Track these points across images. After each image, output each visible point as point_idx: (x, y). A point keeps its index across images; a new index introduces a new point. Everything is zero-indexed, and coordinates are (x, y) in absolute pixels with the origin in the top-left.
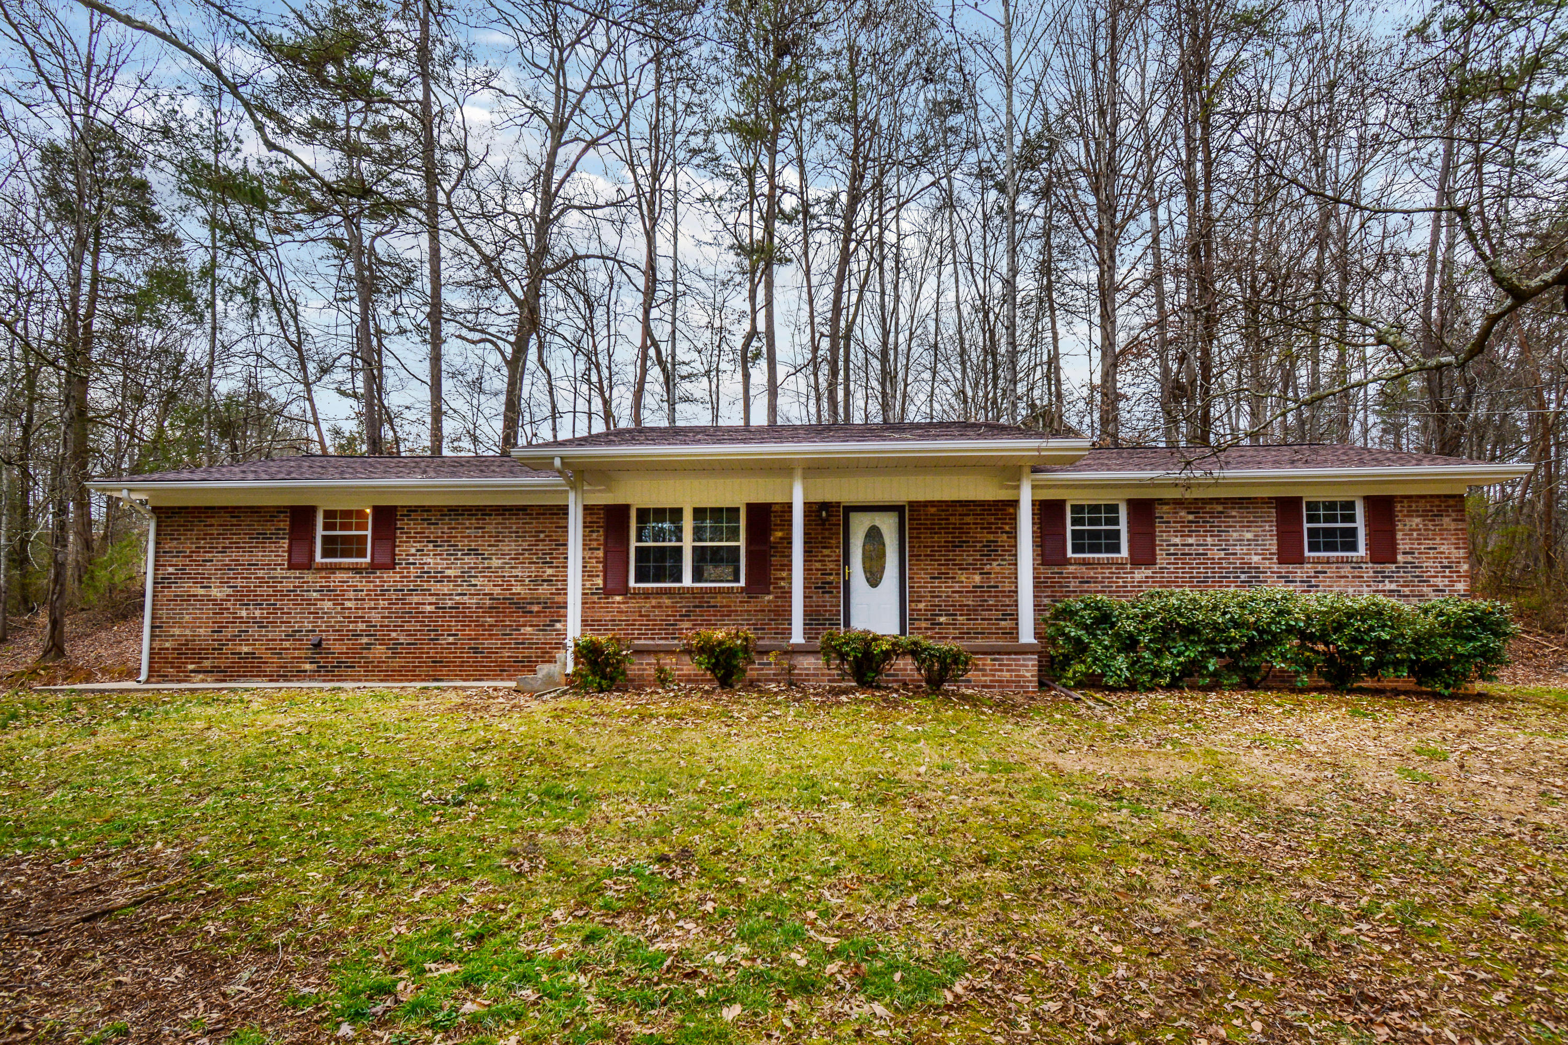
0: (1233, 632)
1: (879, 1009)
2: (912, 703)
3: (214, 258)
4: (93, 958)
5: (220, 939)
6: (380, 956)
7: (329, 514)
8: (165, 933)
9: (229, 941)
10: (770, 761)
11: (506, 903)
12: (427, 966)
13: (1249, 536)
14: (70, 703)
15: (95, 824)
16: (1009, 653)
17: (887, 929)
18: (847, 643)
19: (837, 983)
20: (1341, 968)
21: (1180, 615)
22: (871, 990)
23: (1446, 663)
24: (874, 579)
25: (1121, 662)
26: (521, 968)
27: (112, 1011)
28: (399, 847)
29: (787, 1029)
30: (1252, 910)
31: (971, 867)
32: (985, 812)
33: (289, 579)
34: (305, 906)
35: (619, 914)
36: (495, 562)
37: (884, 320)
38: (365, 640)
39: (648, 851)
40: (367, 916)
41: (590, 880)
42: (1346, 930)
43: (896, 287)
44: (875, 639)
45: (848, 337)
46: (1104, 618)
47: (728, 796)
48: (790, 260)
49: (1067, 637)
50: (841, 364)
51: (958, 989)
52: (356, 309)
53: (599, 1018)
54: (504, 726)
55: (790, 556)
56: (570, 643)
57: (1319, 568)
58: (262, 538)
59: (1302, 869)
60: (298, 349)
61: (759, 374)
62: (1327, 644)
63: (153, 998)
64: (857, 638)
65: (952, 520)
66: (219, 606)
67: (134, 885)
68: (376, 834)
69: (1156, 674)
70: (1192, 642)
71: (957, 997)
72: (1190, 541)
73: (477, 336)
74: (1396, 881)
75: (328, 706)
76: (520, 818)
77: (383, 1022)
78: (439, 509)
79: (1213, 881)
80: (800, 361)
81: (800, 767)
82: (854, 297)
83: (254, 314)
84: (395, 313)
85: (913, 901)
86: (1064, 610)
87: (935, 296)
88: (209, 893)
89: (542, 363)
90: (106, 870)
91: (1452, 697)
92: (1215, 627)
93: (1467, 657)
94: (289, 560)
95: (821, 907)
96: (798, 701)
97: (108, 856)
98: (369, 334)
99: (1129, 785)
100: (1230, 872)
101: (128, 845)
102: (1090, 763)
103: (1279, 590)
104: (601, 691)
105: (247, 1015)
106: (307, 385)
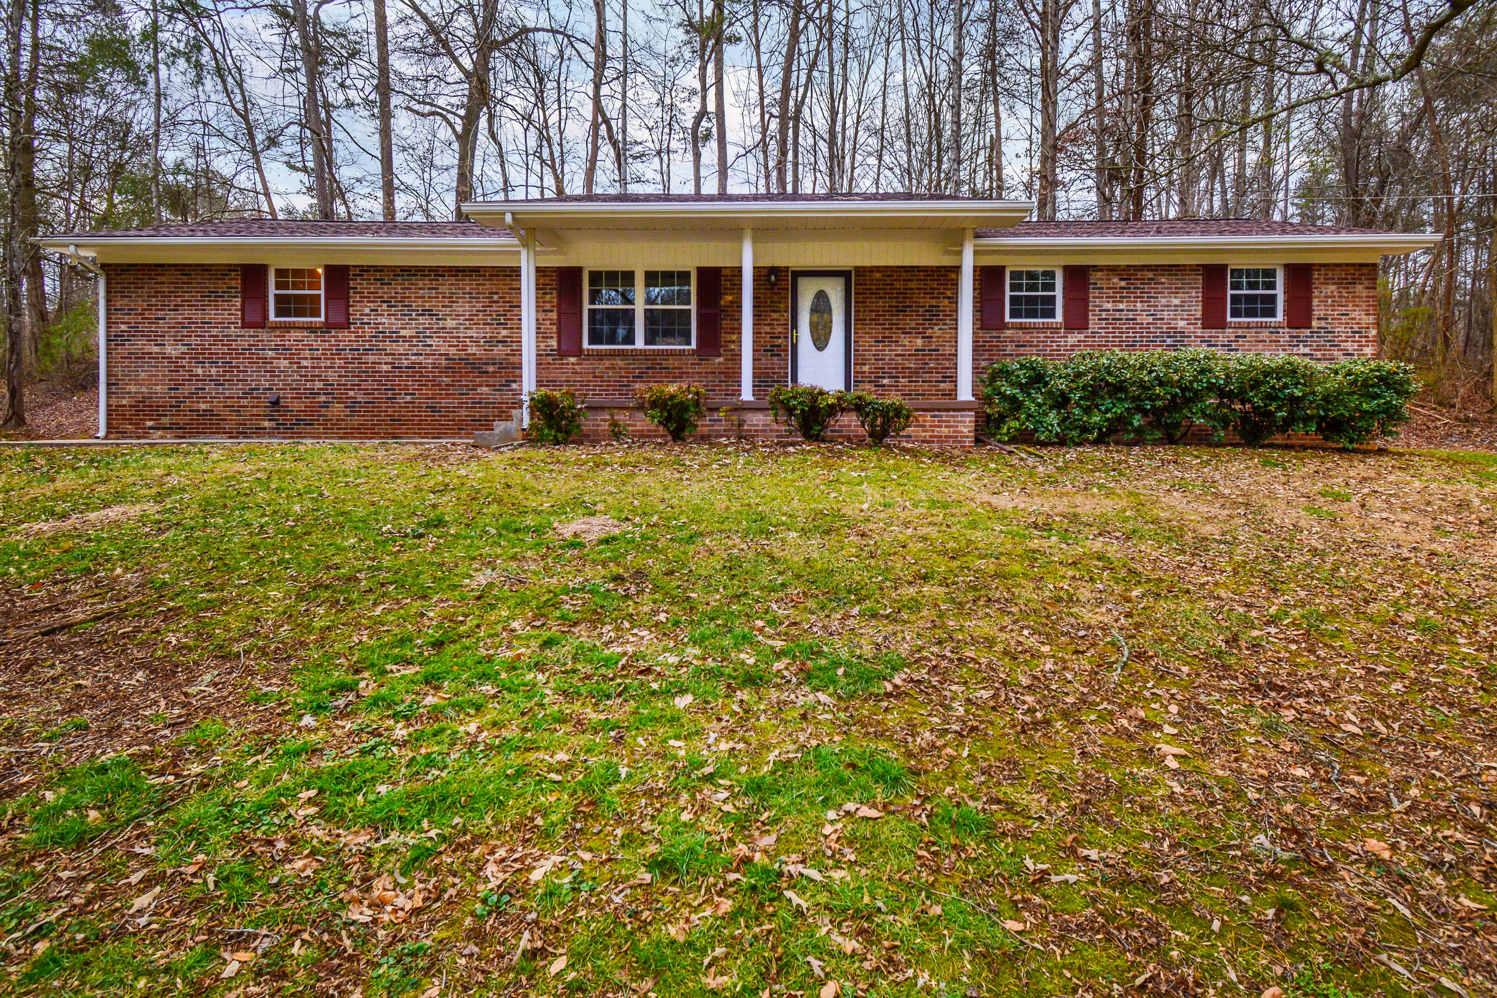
0: (1158, 390)
1: (823, 697)
2: (856, 453)
3: (155, 21)
4: (52, 666)
5: (180, 648)
6: (342, 660)
7: (280, 273)
8: (125, 644)
9: (190, 649)
10: (720, 502)
11: (464, 615)
12: (388, 667)
13: (1176, 302)
14: (28, 455)
15: (54, 553)
16: (948, 410)
17: (831, 634)
18: (794, 397)
19: (784, 677)
20: (1252, 663)
21: (1110, 374)
22: (815, 682)
23: (1352, 418)
24: (821, 343)
25: (1053, 418)
26: (480, 668)
27: (72, 710)
28: (359, 571)
29: (737, 713)
30: (1169, 617)
31: (910, 583)
32: (924, 539)
33: (245, 338)
34: (266, 620)
35: (575, 624)
36: (450, 323)
37: (833, 100)
38: (323, 398)
39: (603, 572)
40: (328, 628)
41: (547, 596)
42: (1255, 633)
43: (844, 66)
44: (821, 393)
45: (797, 118)
46: (1038, 378)
47: (681, 529)
48: (739, 39)
49: (1003, 396)
50: (790, 146)
51: (897, 681)
52: (303, 80)
53: (556, 708)
54: (463, 472)
55: (739, 319)
56: (525, 398)
57: (1240, 332)
58: (216, 296)
59: (1216, 584)
60: (245, 118)
61: (710, 153)
62: (1243, 402)
63: (113, 698)
64: (804, 392)
65: (897, 285)
66: (175, 363)
67: (93, 604)
68: (337, 560)
69: (1084, 429)
70: (1120, 399)
71: (896, 686)
72: (1122, 306)
73: (428, 108)
74: (1303, 594)
75: (288, 456)
76: (479, 548)
77: (344, 714)
78: (391, 269)
79: (1135, 593)
80: (750, 143)
81: (749, 505)
82: (803, 79)
83: (198, 81)
84: (342, 85)
85: (855, 611)
86: (1001, 370)
87: (882, 78)
88: (170, 610)
89: (493, 136)
90: (64, 592)
91: (1355, 451)
92: (1142, 385)
93: (1372, 414)
94: (243, 318)
95: (768, 617)
96: (748, 451)
97: (67, 581)
98: (317, 106)
99: (1057, 519)
100: (1150, 586)
101: (87, 571)
102: (1022, 502)
103: (1202, 350)
104: (558, 443)
105: (209, 710)
106: (255, 154)
